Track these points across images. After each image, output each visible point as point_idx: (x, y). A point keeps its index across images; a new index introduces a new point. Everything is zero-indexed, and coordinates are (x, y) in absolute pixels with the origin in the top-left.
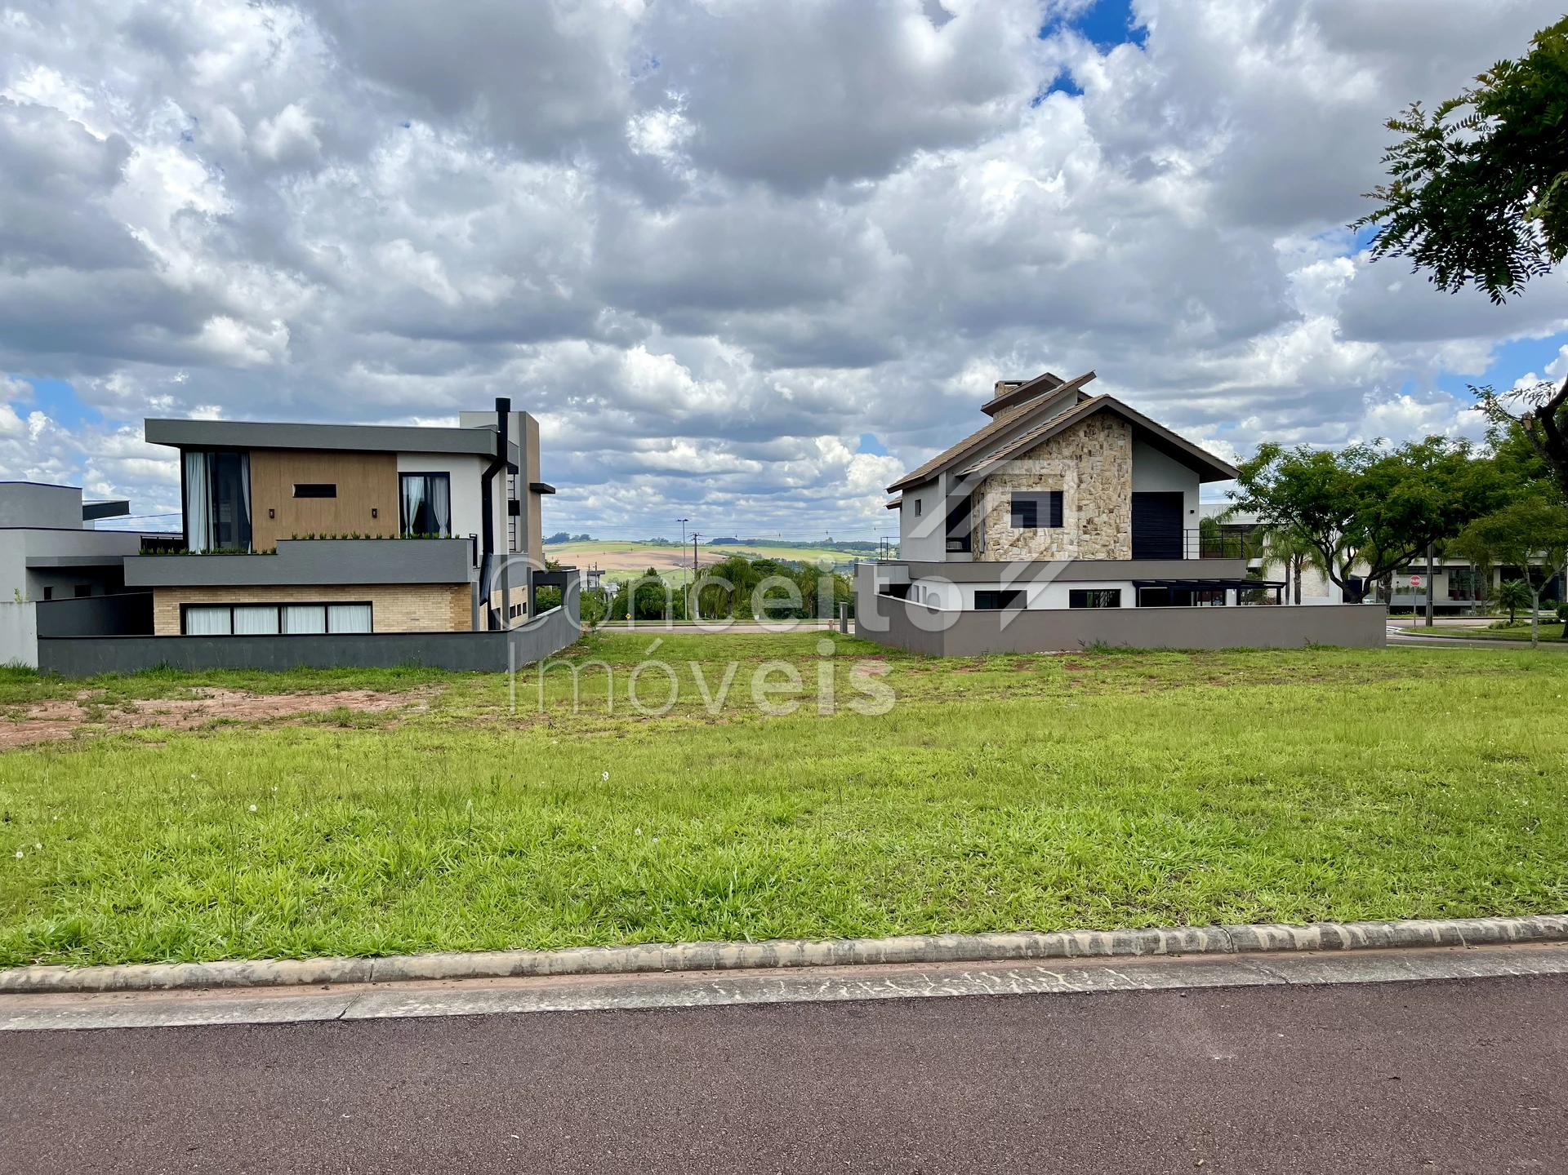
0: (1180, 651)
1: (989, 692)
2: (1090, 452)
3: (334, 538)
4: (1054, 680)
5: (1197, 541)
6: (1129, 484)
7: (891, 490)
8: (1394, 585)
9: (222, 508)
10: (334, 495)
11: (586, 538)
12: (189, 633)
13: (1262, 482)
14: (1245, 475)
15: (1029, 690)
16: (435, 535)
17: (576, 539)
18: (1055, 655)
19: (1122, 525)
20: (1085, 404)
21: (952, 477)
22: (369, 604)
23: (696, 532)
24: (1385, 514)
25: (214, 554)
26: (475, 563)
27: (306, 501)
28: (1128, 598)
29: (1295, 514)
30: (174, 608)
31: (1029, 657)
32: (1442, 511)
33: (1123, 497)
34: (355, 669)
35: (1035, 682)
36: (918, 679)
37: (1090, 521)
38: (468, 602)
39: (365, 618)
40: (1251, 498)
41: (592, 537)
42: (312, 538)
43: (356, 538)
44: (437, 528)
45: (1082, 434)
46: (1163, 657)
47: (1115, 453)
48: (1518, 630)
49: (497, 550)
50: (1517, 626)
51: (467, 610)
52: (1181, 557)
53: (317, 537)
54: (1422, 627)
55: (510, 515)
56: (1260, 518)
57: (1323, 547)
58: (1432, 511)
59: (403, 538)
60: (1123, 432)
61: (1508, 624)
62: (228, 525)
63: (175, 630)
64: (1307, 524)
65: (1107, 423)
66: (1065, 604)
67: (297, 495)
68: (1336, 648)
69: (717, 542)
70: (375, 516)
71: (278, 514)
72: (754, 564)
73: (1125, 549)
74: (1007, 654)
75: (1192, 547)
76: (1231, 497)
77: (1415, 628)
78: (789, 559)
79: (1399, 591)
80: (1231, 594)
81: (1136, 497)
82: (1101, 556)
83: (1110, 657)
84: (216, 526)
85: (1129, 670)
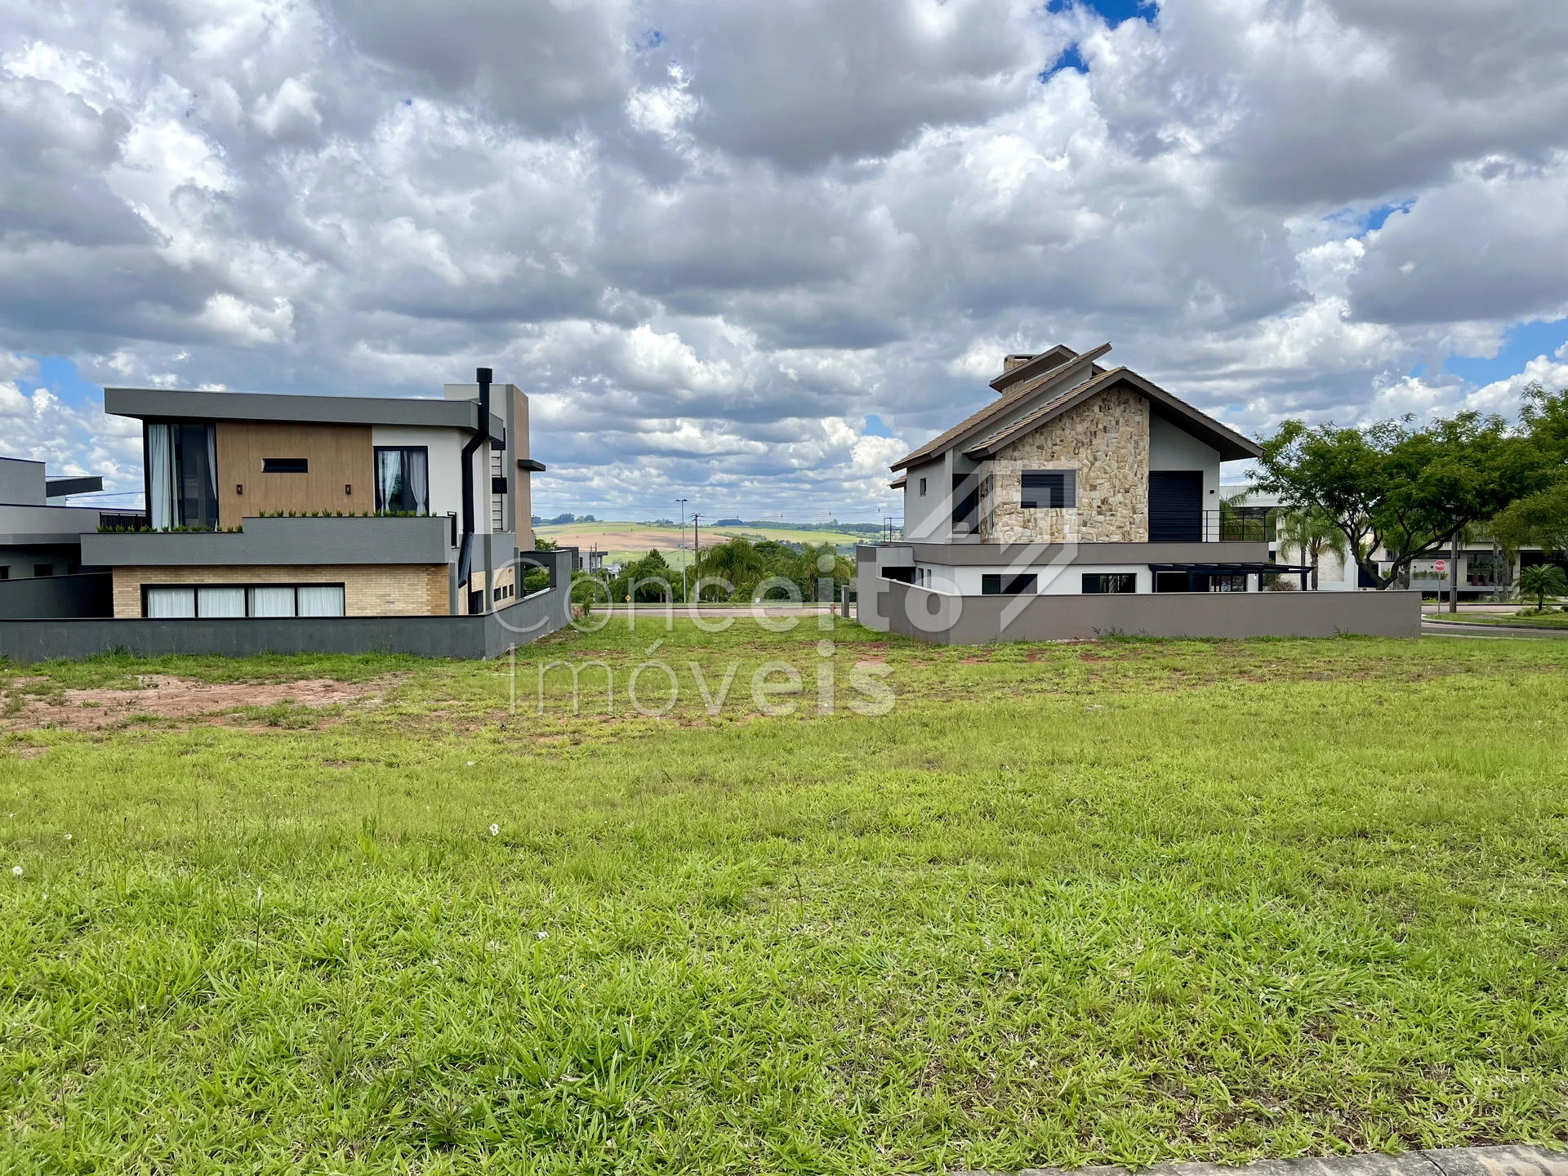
0: (1202, 640)
1: (999, 687)
2: (1105, 428)
3: (304, 516)
4: (1071, 672)
5: (1217, 523)
6: (1146, 461)
7: (895, 468)
8: (1412, 571)
9: (188, 483)
10: (306, 471)
11: (590, 519)
12: (151, 615)
13: (1283, 462)
14: (1267, 453)
15: (1045, 686)
16: (411, 512)
17: (580, 521)
18: (1068, 644)
19: (1138, 506)
20: (1101, 377)
21: (959, 455)
22: (342, 585)
23: (697, 513)
24: (1417, 495)
25: (175, 532)
26: (454, 542)
27: (276, 477)
28: (1144, 584)
29: (1318, 495)
30: (135, 589)
31: (1041, 645)
32: (1477, 491)
33: (1139, 476)
34: (321, 655)
35: (1049, 675)
36: (921, 671)
37: (1104, 501)
38: (446, 583)
39: (337, 601)
40: (1272, 479)
41: (597, 518)
42: (280, 515)
43: (328, 516)
44: (414, 506)
45: (1096, 409)
46: (1185, 647)
47: (1131, 429)
48: (1548, 618)
49: (479, 529)
50: (1546, 613)
51: (445, 593)
52: (1200, 540)
53: (286, 514)
54: (1446, 613)
55: (494, 492)
56: (1281, 500)
57: (1348, 530)
58: (1468, 492)
59: (377, 515)
60: (1139, 407)
61: (1536, 611)
62: (195, 502)
63: (135, 612)
64: (1331, 506)
65: (1123, 397)
66: (1076, 588)
67: (266, 470)
68: (1369, 638)
69: (723, 523)
70: (348, 493)
71: (245, 490)
72: (758, 546)
73: (1141, 531)
74: (1017, 643)
75: (1211, 530)
76: (1251, 477)
77: (1440, 615)
78: (793, 541)
79: (1416, 576)
80: (1253, 579)
81: (1154, 476)
82: (1116, 538)
83: (1127, 646)
84: (181, 503)
85: (1151, 661)
